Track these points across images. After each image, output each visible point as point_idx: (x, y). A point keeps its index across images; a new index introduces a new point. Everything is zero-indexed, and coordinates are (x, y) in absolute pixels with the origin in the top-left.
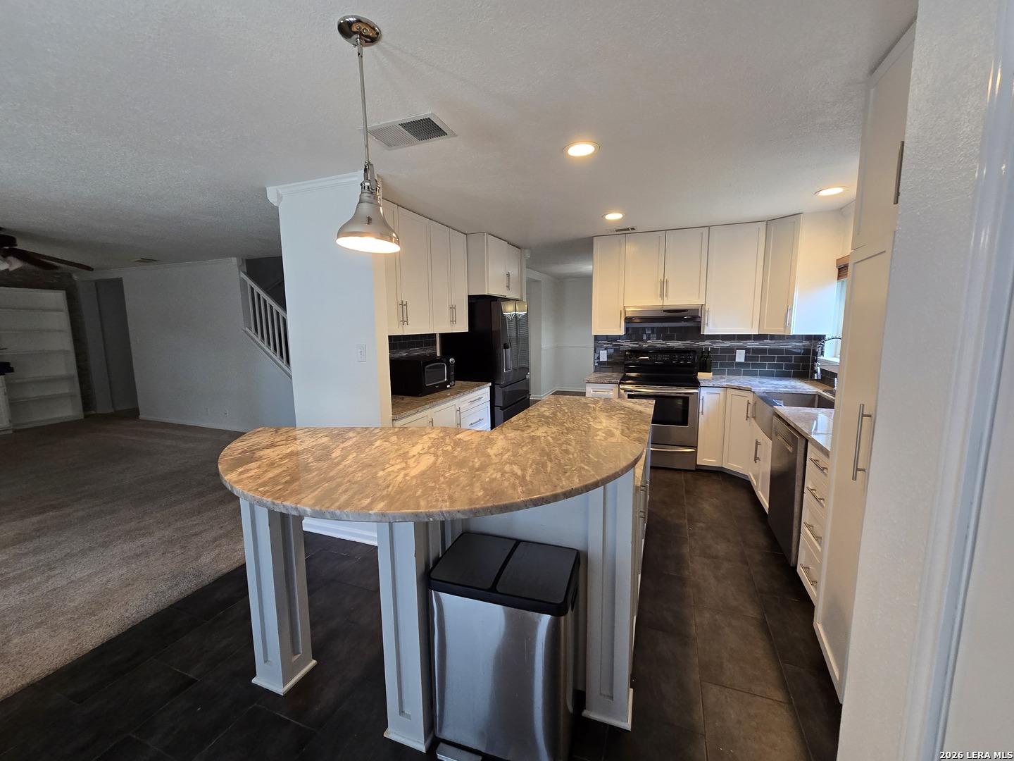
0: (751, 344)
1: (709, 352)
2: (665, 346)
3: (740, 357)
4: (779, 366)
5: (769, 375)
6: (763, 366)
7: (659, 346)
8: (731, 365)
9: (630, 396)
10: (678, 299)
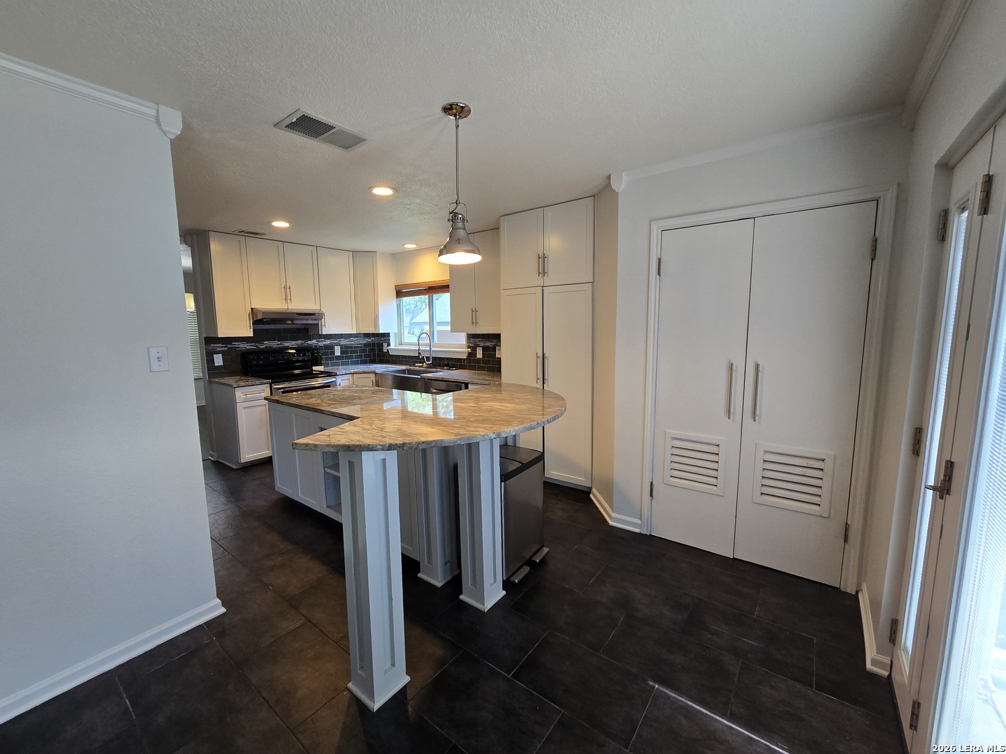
0: (344, 342)
1: (318, 349)
2: (281, 346)
3: (338, 352)
4: (361, 356)
5: (356, 363)
6: (352, 357)
7: (275, 346)
8: (332, 359)
9: (283, 392)
10: (299, 304)
